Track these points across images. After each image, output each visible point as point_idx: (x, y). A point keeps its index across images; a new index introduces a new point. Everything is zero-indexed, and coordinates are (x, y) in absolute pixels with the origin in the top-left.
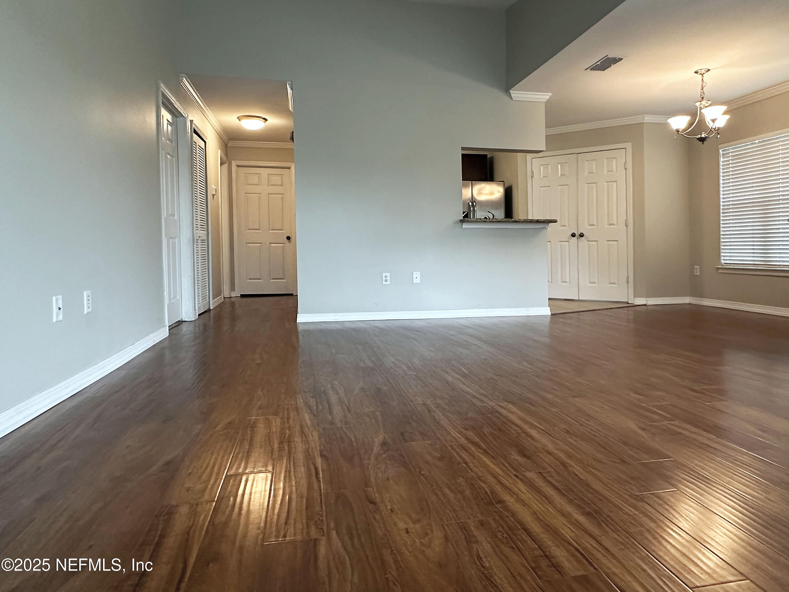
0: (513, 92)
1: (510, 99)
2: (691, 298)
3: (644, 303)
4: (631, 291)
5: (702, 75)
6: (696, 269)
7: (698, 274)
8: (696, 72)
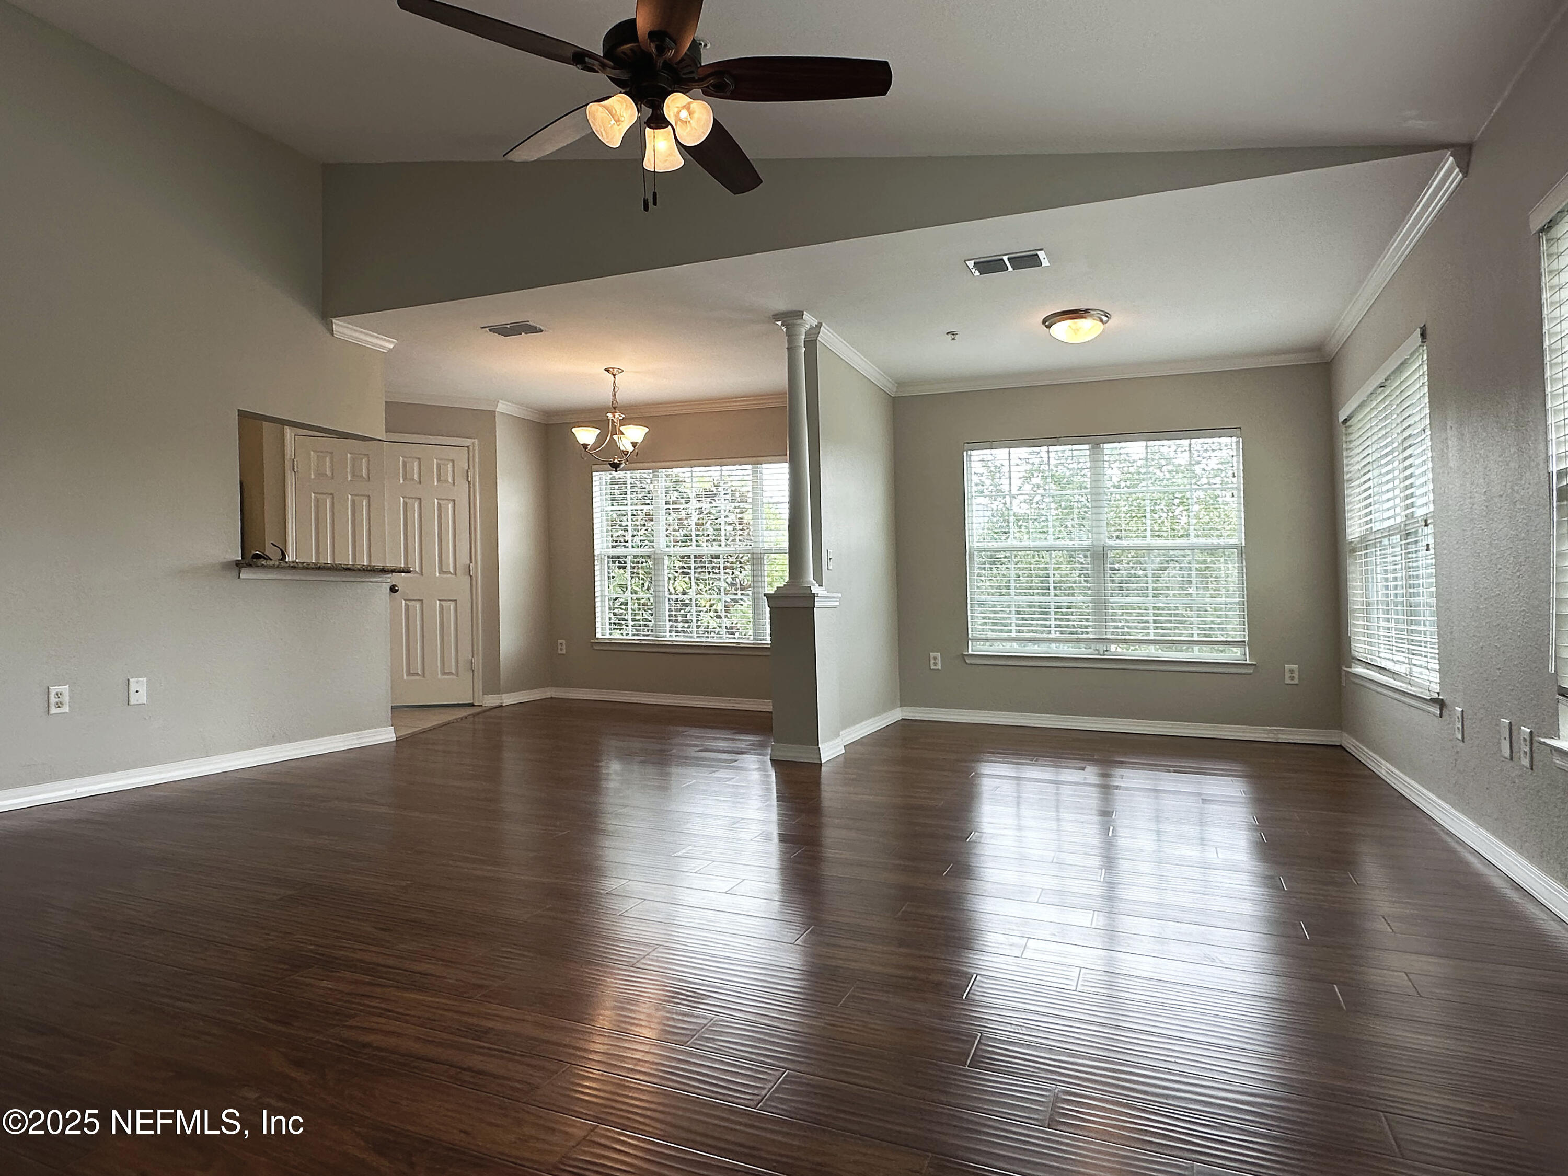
0: (337, 322)
1: (329, 335)
2: (554, 689)
3: (497, 703)
4: (479, 686)
5: (614, 375)
6: (561, 644)
7: (564, 652)
8: (607, 370)
